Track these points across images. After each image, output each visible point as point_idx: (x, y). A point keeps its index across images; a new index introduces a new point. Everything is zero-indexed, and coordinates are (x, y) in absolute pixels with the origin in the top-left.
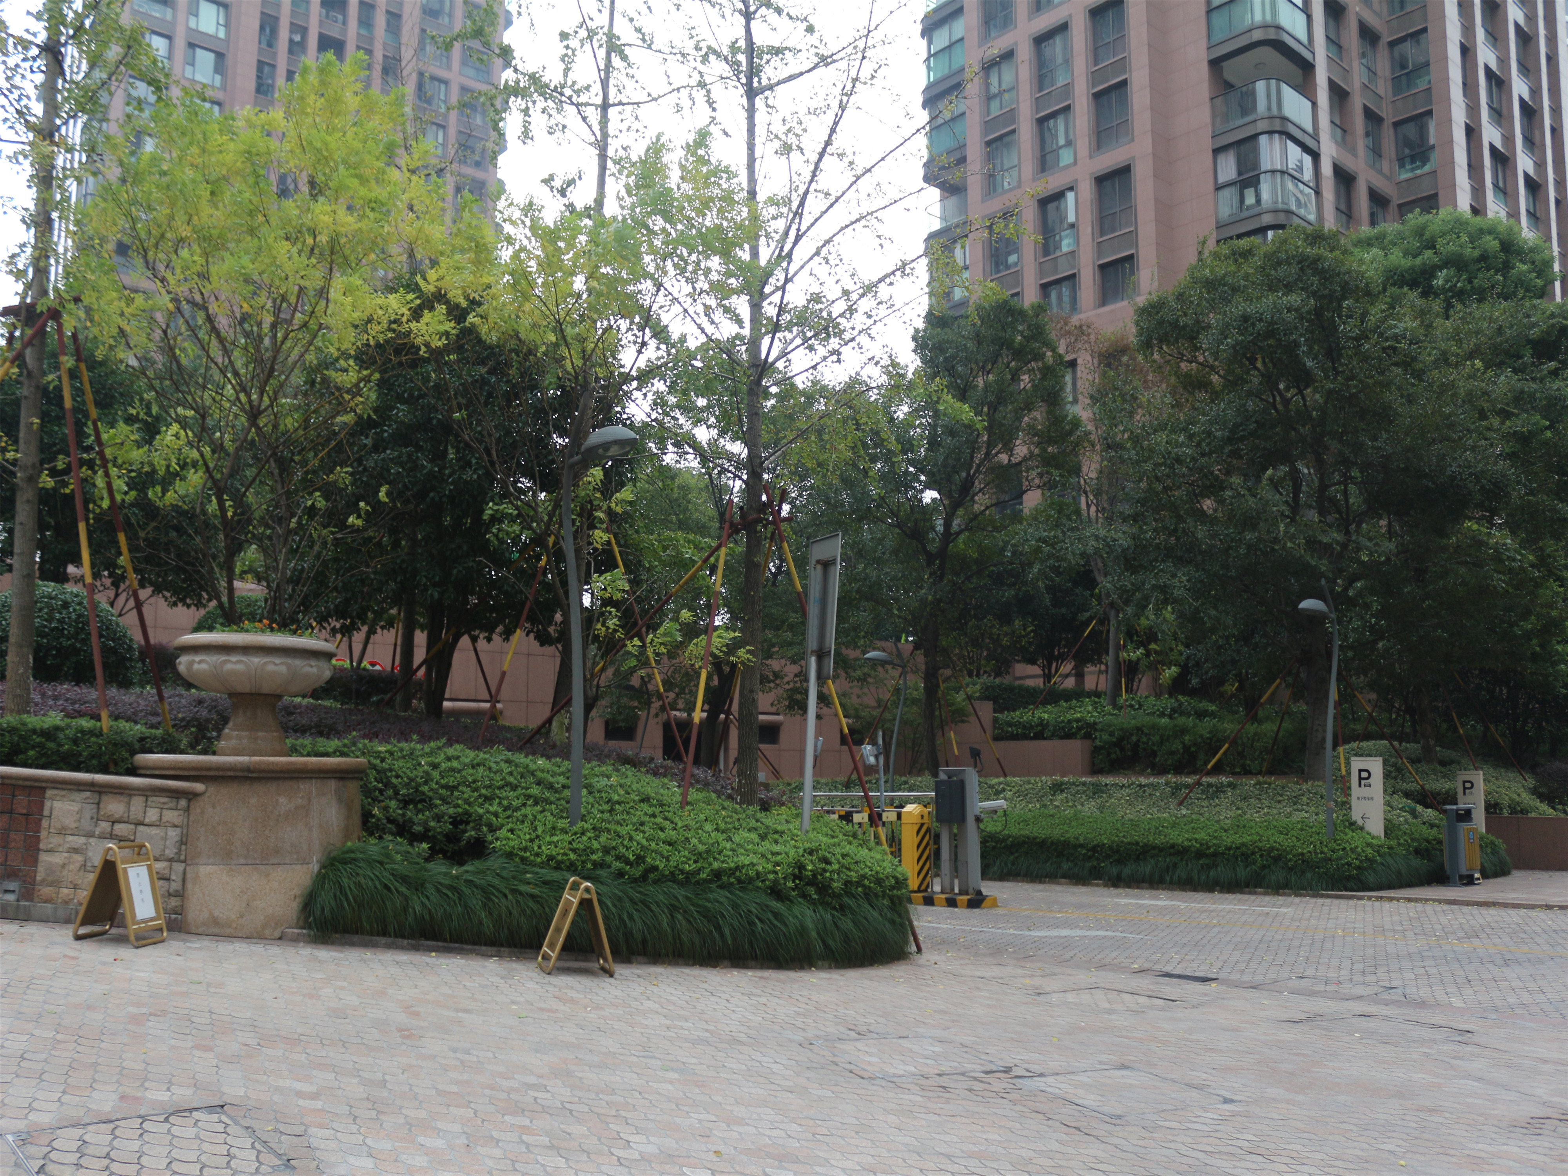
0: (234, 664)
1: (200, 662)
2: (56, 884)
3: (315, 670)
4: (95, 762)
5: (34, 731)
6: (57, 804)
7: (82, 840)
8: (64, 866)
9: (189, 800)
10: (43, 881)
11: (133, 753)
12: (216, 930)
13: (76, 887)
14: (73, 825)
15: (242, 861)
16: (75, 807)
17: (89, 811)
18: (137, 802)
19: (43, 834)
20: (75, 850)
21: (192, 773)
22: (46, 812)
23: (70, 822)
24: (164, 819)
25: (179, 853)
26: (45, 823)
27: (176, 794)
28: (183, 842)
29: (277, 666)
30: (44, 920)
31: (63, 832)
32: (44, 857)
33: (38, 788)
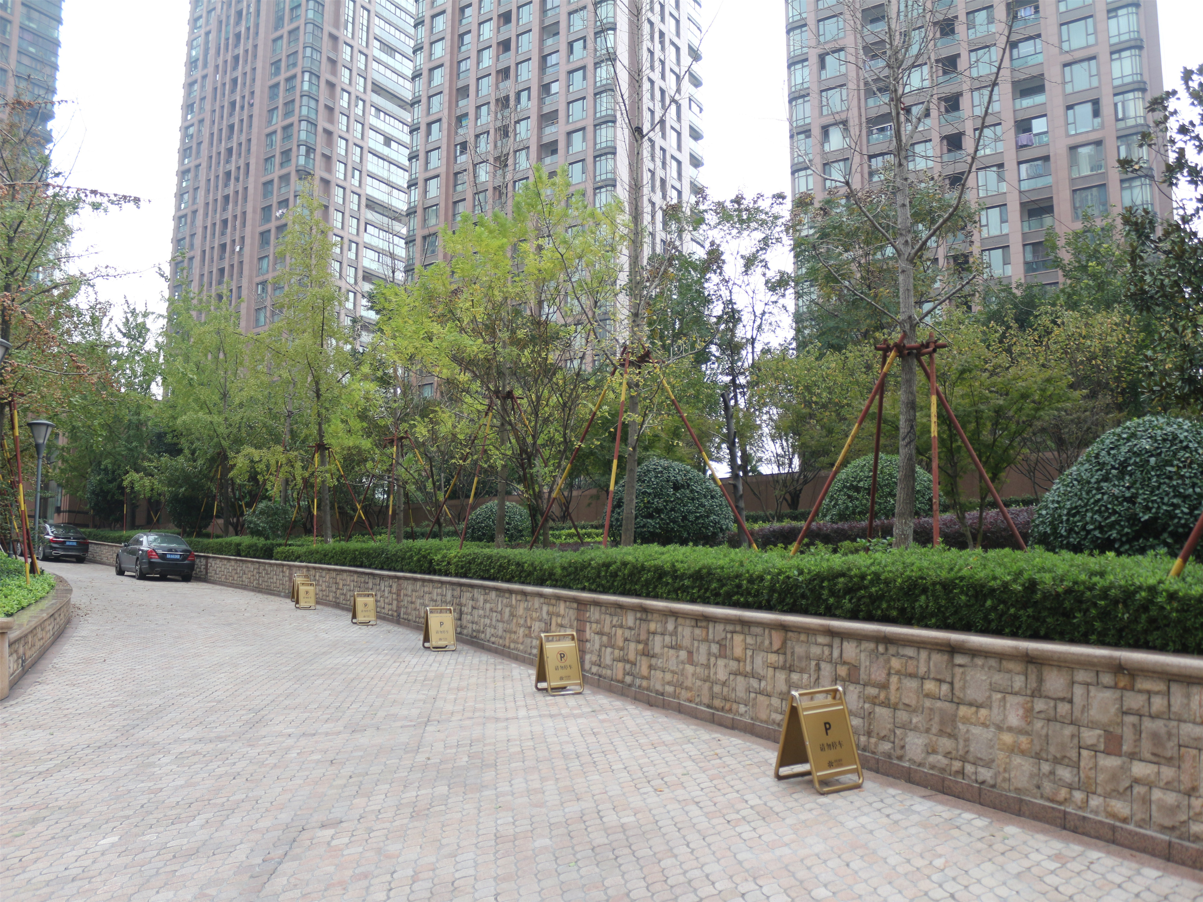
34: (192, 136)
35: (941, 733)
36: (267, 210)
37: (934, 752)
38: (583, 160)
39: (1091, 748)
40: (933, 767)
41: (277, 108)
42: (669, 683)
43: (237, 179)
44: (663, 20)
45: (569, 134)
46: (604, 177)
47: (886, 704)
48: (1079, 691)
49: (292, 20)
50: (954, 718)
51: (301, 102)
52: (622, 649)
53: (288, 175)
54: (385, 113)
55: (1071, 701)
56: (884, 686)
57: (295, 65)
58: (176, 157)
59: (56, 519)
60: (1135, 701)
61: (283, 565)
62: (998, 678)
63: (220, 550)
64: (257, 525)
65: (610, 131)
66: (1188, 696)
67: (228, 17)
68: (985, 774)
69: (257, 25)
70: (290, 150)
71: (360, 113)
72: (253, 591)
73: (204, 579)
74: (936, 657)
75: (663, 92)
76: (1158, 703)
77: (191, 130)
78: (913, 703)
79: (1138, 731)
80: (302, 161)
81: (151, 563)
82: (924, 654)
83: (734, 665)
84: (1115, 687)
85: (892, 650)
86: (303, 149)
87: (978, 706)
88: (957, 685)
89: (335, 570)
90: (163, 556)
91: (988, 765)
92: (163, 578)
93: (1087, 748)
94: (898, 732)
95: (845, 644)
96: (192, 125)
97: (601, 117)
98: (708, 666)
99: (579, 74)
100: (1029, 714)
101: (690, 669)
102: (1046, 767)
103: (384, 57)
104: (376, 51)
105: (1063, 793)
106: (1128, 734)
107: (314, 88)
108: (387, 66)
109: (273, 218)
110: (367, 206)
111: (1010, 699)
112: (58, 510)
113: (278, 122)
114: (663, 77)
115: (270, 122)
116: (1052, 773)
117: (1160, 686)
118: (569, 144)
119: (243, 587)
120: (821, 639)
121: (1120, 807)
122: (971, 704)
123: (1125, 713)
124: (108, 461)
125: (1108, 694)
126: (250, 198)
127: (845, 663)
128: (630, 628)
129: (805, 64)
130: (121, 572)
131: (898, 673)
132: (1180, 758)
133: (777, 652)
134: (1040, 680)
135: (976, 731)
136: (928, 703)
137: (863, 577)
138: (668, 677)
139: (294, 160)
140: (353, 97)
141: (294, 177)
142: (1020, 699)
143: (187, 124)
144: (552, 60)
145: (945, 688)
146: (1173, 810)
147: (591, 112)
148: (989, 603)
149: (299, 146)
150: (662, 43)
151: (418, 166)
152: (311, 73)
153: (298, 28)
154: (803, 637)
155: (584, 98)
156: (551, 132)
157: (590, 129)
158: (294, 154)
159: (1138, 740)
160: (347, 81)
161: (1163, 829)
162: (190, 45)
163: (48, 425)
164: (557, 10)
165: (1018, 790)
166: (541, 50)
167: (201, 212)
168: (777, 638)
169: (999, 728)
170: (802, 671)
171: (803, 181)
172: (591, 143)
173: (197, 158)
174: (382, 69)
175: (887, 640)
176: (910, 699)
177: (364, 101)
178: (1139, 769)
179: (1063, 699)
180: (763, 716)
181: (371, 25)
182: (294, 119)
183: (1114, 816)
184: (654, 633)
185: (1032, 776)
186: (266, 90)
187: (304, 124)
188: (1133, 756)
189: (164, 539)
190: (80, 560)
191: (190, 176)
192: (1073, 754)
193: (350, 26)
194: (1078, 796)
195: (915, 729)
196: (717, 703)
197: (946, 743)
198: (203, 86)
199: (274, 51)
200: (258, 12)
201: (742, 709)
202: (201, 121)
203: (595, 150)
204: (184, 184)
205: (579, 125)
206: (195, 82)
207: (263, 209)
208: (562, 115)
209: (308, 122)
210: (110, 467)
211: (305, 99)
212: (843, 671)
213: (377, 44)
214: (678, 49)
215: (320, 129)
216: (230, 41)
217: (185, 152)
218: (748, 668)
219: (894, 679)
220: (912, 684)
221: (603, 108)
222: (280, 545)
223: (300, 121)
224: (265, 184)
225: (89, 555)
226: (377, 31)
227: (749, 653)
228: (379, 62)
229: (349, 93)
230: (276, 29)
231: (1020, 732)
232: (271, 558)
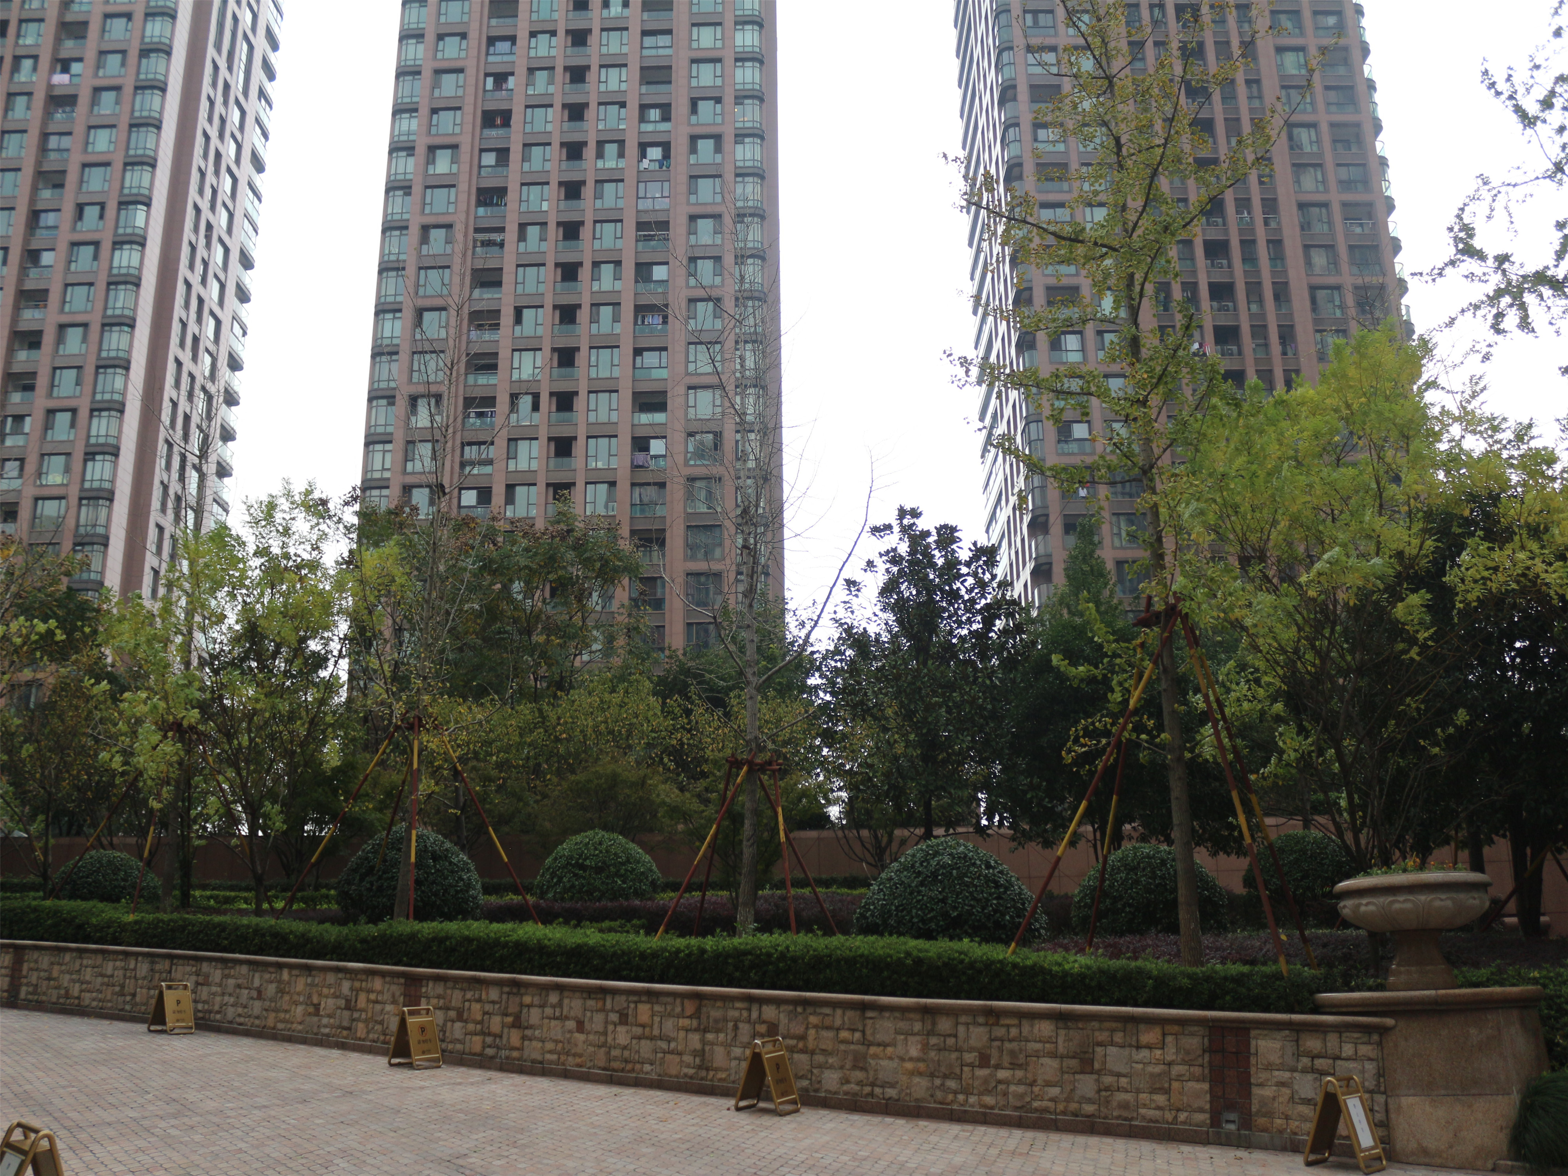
0: (1402, 904)
1: (1367, 904)
2: (1270, 1115)
3: (1477, 902)
4: (1283, 1003)
5: (1225, 978)
6: (1262, 1043)
7: (1287, 1075)
8: (1274, 1098)
9: (1381, 1035)
10: (1258, 1111)
11: (1312, 993)
12: (1427, 1160)
13: (1287, 1118)
14: (1278, 1061)
15: (1443, 1092)
16: (1277, 1045)
17: (1290, 1048)
18: (1332, 1039)
19: (1253, 1070)
20: (1282, 1084)
21: (1380, 1009)
22: (1253, 1050)
23: (1275, 1058)
24: (1360, 1053)
25: (1378, 1085)
26: (1253, 1060)
27: (1367, 1029)
28: (1380, 1074)
29: (1442, 902)
30: (1264, 1148)
31: (1269, 1067)
32: (1256, 1091)
33: (1243, 1029)
35: (855, 1067)
37: (848, 1082)
38: (79, 368)
39: (972, 1065)
40: (846, 1093)
42: (550, 1052)
44: (213, 208)
45: (62, 327)
46: (107, 397)
47: (803, 1051)
48: (961, 1029)
50: (865, 1057)
52: (481, 1022)
55: (956, 1036)
56: (803, 1038)
60: (999, 1032)
62: (901, 1025)
65: (125, 338)
66: (1032, 1026)
68: (891, 1092)
74: (850, 1014)
75: (201, 301)
76: (1014, 1032)
78: (830, 1048)
79: (1001, 1050)
82: (839, 1012)
83: (638, 1031)
84: (986, 1024)
85: (810, 1010)
87: (885, 1045)
88: (868, 1032)
91: (893, 1086)
93: (967, 1065)
94: (815, 1071)
95: (764, 1007)
97: (114, 316)
98: (605, 1033)
99: (87, 252)
100: (925, 1047)
101: (581, 1037)
102: (938, 1082)
105: (950, 1097)
106: (995, 1053)
111: (910, 1038)
114: (204, 282)
116: (943, 1085)
117: (1015, 1021)
118: (60, 339)
120: (738, 1005)
121: (989, 1100)
122: (879, 1045)
123: (992, 1040)
125: (981, 1029)
127: (764, 1022)
128: (493, 1002)
129: (398, 315)
131: (816, 1027)
132: (1027, 1064)
133: (690, 1017)
134: (934, 1024)
135: (884, 1063)
136: (843, 1047)
137: (769, 955)
138: (550, 1046)
142: (918, 1038)
144: (49, 219)
145: (857, 1035)
146: (1022, 1096)
147: (99, 305)
148: (885, 974)
150: (208, 238)
154: (719, 1004)
155: (91, 284)
156: (30, 317)
157: (95, 328)
159: (1001, 1056)
161: (1016, 1108)
164: (65, 155)
165: (917, 1100)
166: (33, 200)
168: (690, 1007)
169: (902, 1059)
170: (718, 1031)
171: (378, 457)
172: (94, 348)
175: (806, 1003)
176: (828, 1045)
178: (1002, 1074)
179: (950, 1035)
180: (673, 1071)
183: (985, 1106)
184: (529, 1006)
185: (928, 1089)
188: (998, 1067)
192: (958, 1071)
194: (961, 1097)
195: (831, 1067)
196: (616, 1065)
197: (859, 1075)
201: (647, 1067)
203: (99, 357)
205: (80, 319)
208: (54, 298)
212: (762, 1028)
214: (227, 250)
218: (656, 1032)
219: (812, 1032)
220: (830, 1034)
221: (119, 304)
227: (657, 1019)
231: (918, 1060)
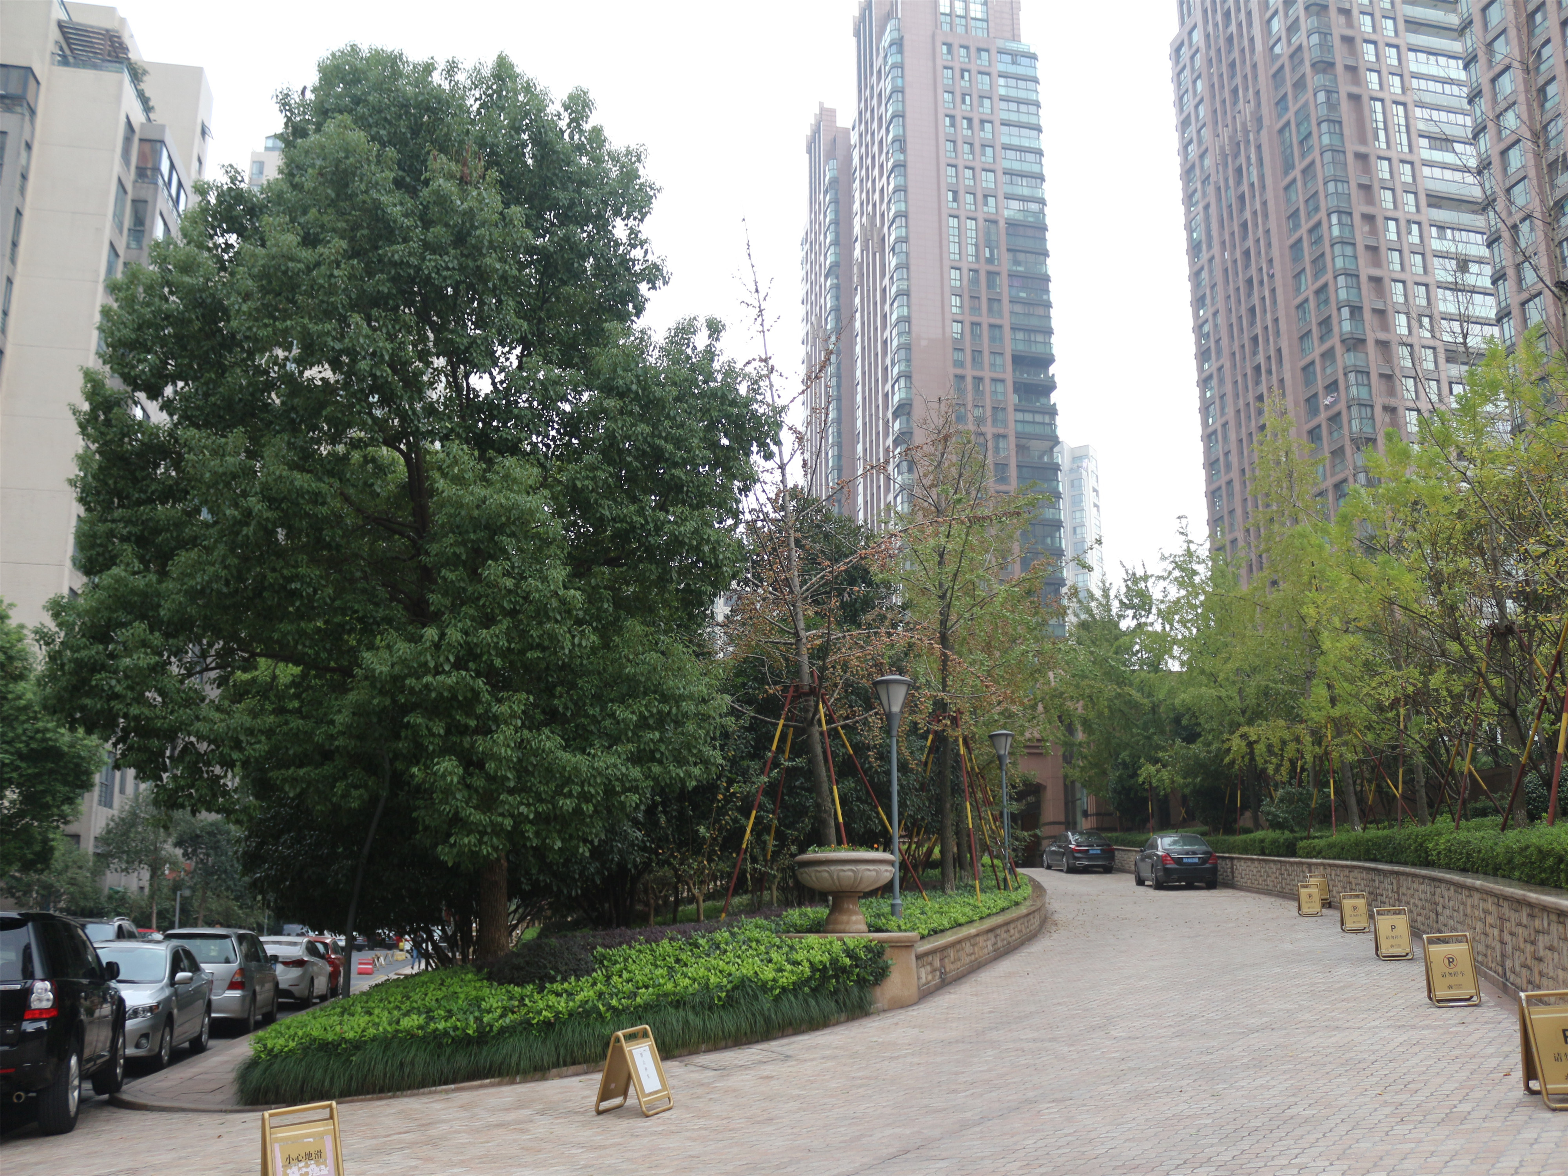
34: (1208, 334)
36: (1312, 401)
41: (1304, 269)
43: (1269, 372)
49: (1303, 155)
51: (1333, 252)
52: (1523, 952)
53: (1332, 349)
54: (1453, 229)
57: (1317, 209)
58: (1193, 364)
59: (1085, 824)
61: (1302, 863)
63: (1246, 849)
64: (1276, 816)
67: (1226, 180)
69: (1262, 177)
70: (1330, 317)
71: (1417, 240)
72: (1278, 896)
73: (1229, 884)
77: (1206, 329)
80: (1347, 326)
81: (1166, 871)
86: (1345, 312)
89: (1347, 866)
90: (1179, 861)
92: (1190, 886)
96: (1206, 321)
103: (1437, 156)
104: (1426, 153)
107: (1347, 230)
108: (1444, 166)
109: (1322, 408)
110: (1448, 361)
112: (1085, 814)
113: (1309, 287)
115: (1298, 290)
119: (1268, 892)
124: (1127, 753)
126: (1289, 390)
130: (1140, 882)
139: (1336, 329)
140: (1403, 223)
141: (1339, 350)
143: (1200, 321)
149: (1339, 309)
151: (1508, 287)
152: (1340, 212)
153: (1313, 163)
158: (1335, 321)
160: (1391, 206)
162: (1190, 228)
163: (1007, 735)
167: (1232, 424)
173: (1218, 359)
174: (1437, 173)
177: (1419, 224)
181: (1412, 121)
182: (1329, 276)
186: (1287, 252)
187: (1341, 280)
189: (1185, 841)
190: (1107, 870)
191: (1214, 382)
193: (1382, 134)
198: (1211, 271)
199: (1288, 200)
200: (1260, 160)
202: (1215, 314)
204: (1208, 394)
206: (1202, 269)
207: (1308, 400)
209: (1346, 275)
210: (1128, 759)
211: (1338, 248)
213: (1424, 142)
215: (1364, 279)
216: (1234, 207)
217: (1203, 355)
222: (1302, 839)
223: (1335, 277)
224: (1305, 369)
225: (1117, 863)
226: (1421, 126)
228: (1431, 164)
229: (1396, 220)
230: (1286, 173)
232: (1294, 855)
